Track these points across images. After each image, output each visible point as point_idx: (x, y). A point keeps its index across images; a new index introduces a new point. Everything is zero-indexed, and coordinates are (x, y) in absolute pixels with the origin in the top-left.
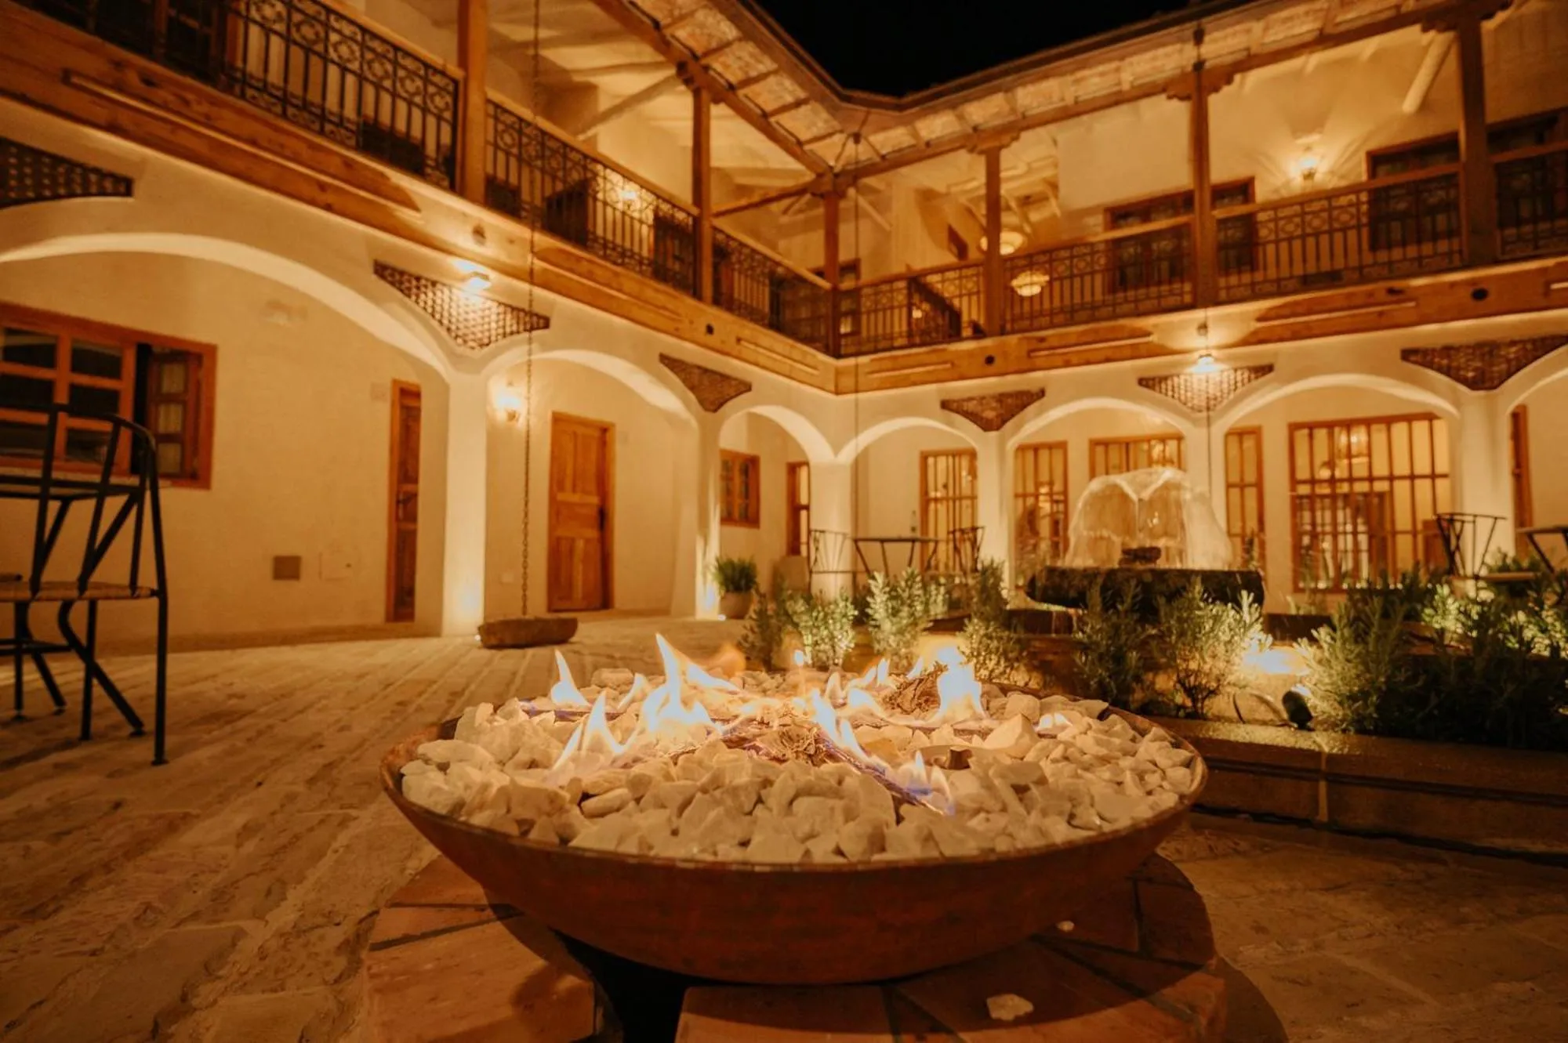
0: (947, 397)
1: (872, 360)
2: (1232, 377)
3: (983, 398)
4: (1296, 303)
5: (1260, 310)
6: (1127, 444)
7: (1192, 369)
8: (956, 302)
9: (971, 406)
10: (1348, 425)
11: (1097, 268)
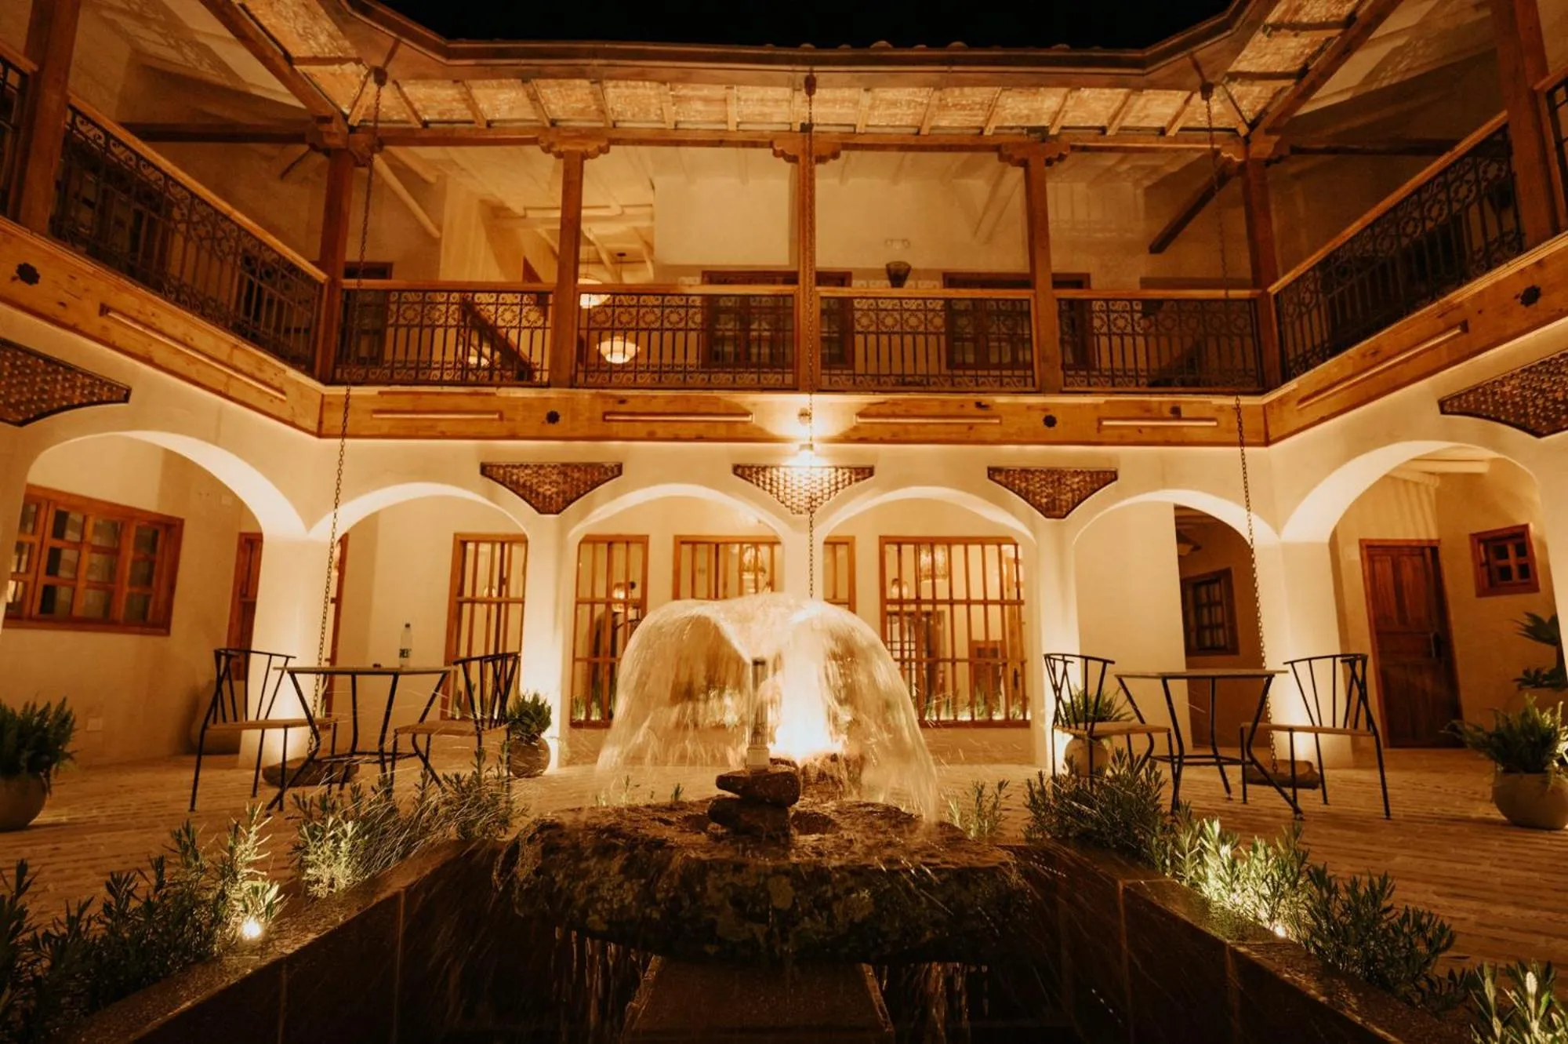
0: (489, 460)
1: (381, 393)
2: (833, 476)
3: (541, 467)
4: (895, 403)
5: (862, 404)
6: (717, 546)
7: (790, 462)
8: (513, 335)
9: (523, 476)
10: (932, 543)
11: (691, 325)
